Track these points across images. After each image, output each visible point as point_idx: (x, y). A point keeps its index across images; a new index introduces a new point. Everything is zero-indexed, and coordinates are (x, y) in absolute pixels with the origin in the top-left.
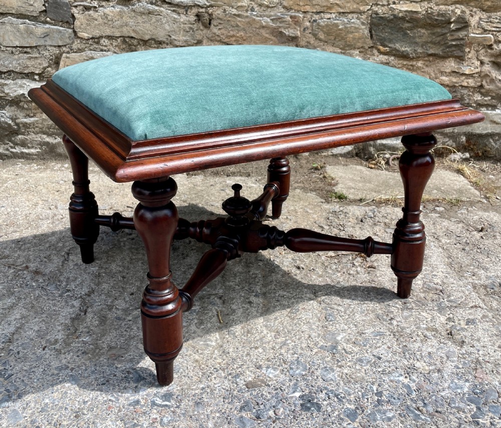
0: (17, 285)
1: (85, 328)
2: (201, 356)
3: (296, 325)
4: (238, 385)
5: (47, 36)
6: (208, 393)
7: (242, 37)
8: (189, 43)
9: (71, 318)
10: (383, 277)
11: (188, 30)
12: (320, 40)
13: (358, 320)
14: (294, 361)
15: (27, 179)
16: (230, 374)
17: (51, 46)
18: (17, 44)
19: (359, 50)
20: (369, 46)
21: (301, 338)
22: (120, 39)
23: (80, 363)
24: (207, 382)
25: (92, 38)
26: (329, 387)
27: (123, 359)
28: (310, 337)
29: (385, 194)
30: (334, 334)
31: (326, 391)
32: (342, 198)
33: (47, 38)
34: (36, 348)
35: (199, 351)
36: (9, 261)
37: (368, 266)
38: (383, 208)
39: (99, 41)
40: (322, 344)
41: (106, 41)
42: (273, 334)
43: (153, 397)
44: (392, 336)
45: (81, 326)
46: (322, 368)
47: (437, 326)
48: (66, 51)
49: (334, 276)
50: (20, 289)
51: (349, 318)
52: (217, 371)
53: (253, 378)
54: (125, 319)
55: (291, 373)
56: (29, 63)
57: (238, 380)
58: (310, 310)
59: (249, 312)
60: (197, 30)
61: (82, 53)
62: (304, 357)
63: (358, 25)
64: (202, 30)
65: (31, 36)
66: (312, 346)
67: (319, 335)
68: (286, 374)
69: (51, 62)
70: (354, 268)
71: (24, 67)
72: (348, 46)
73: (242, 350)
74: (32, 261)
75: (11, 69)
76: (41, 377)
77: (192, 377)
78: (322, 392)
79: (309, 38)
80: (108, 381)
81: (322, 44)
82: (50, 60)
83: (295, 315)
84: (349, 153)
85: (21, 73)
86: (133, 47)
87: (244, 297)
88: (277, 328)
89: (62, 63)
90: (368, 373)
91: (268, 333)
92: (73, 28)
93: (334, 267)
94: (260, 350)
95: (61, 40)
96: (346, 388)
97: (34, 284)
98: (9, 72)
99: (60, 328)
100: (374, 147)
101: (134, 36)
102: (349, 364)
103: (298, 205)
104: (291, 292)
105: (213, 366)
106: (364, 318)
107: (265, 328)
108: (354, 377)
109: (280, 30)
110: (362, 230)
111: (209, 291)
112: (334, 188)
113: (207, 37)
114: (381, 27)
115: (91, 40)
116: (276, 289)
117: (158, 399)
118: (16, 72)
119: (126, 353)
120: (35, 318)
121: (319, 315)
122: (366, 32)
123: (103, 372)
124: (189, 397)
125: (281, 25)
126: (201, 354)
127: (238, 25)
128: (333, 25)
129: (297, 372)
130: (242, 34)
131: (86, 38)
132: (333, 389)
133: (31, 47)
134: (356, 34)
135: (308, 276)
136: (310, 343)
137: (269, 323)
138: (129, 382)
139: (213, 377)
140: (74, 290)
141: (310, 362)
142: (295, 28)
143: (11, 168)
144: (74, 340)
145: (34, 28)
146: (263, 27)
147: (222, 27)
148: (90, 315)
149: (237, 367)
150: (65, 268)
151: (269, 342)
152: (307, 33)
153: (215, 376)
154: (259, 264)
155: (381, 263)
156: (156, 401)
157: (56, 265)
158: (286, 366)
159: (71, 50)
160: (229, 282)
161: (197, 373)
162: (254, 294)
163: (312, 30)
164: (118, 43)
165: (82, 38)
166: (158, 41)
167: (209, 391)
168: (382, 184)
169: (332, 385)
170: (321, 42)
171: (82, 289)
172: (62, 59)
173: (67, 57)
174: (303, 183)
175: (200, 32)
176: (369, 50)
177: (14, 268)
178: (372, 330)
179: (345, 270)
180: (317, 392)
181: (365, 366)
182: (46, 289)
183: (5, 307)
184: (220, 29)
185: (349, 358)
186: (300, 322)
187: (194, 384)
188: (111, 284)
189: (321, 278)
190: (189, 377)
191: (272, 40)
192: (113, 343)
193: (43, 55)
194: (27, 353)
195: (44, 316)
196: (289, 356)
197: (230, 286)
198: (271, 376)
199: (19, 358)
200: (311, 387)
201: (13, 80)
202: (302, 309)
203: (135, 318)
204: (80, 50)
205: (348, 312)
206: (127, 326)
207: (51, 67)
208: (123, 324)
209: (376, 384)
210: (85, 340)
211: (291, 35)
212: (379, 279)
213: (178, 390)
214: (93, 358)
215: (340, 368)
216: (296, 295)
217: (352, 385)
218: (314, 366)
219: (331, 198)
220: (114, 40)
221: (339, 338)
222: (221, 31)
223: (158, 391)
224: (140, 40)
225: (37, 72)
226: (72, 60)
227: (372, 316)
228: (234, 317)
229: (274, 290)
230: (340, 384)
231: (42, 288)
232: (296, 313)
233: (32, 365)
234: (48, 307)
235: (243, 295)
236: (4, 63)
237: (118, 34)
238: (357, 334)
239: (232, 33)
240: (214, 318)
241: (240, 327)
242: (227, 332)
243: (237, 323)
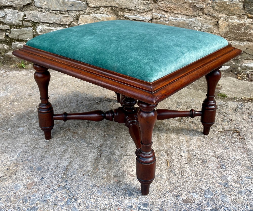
0: (66, 139)
1: (102, 164)
2: (160, 184)
3: (206, 170)
4: (179, 201)
5: (73, 5)
6: (165, 204)
7: (174, 8)
8: (146, 11)
9: (94, 159)
10: (249, 145)
11: (145, 4)
12: (216, 10)
13: (238, 169)
14: (206, 190)
15: (62, 79)
16: (175, 195)
17: (75, 10)
18: (58, 9)
19: (237, 16)
20: (242, 14)
21: (209, 177)
22: (110, 8)
23: (101, 183)
24: (164, 198)
25: (96, 7)
26: (225, 206)
27: (122, 183)
28: (213, 177)
29: (247, 95)
30: (226, 176)
31: (224, 208)
32: (224, 97)
33: (73, 7)
34: (80, 174)
35: (158, 181)
36: (60, 126)
37: (241, 138)
38: (246, 103)
39: (99, 9)
40: (220, 181)
41: (103, 9)
42: (194, 174)
43: (139, 205)
45: (99, 164)
46: (221, 195)
48: (82, 14)
49: (224, 143)
50: (68, 141)
51: (233, 167)
52: (168, 193)
53: (186, 197)
54: (120, 161)
55: (205, 197)
56: (64, 19)
57: (179, 198)
58: (212, 162)
59: (181, 162)
60: (150, 4)
61: (90, 15)
62: (212, 188)
63: (237, 2)
64: (153, 4)
65: (65, 5)
66: (215, 182)
67: (218, 176)
68: (203, 197)
69: (74, 19)
70: (233, 139)
71: (61, 21)
72: (231, 13)
73: (179, 182)
74: (71, 126)
75: (55, 22)
76: (84, 190)
77: (156, 195)
78: (222, 208)
79: (210, 9)
80: (116, 194)
81: (216, 12)
82: (74, 18)
83: (205, 164)
84: (227, 70)
85: (59, 24)
86: (116, 12)
87: (178, 152)
88: (196, 171)
89: (80, 20)
90: (245, 199)
91: (192, 173)
92: (86, 2)
93: (223, 138)
94: (189, 183)
95: (80, 8)
96: (234, 207)
97: (74, 139)
98: (54, 23)
99: (89, 164)
100: (241, 67)
101: (117, 7)
102: (235, 193)
103: (201, 100)
104: (202, 151)
105: (166, 190)
106: (241, 168)
107: (190, 170)
108: (238, 201)
109: (194, 4)
110: (236, 116)
111: (160, 148)
112: (220, 90)
113: (155, 7)
114: (250, 4)
115: (95, 8)
116: (194, 149)
117: (141, 206)
118: (57, 24)
119: (123, 180)
120: (77, 158)
121: (217, 165)
122: (242, 6)
123: (113, 189)
124: (156, 206)
125: (195, 2)
126: (159, 183)
127: (172, 2)
128: (223, 2)
129: (209, 196)
130: (174, 6)
131: (93, 7)
132: (227, 207)
133: (65, 11)
134: (236, 7)
135: (209, 142)
136: (214, 180)
137: (192, 168)
138: (126, 196)
139: (167, 196)
140: (93, 143)
141: (215, 191)
142: (203, 4)
143: (53, 72)
144: (97, 171)
145: (67, 2)
146: (185, 3)
147: (164, 2)
148: (103, 158)
149: (178, 191)
150: (87, 131)
151: (193, 179)
152: (209, 6)
153: (167, 195)
154: (184, 134)
155: (248, 137)
156: (140, 207)
157: (83, 129)
158: (203, 193)
159: (85, 13)
160: (169, 143)
161: (159, 193)
162: (183, 151)
163: (212, 5)
164: (109, 10)
165: (90, 7)
166: (129, 9)
167: (165, 203)
168: (246, 89)
169: (227, 205)
170: (216, 11)
171: (97, 143)
172: (80, 17)
173: (83, 17)
174: (203, 87)
175: (152, 5)
176: (242, 16)
177: (63, 130)
178: (245, 175)
179: (229, 140)
180: (219, 208)
181: (243, 195)
182: (80, 142)
183: (62, 151)
184: (162, 3)
185: (235, 191)
186: (208, 168)
187: (158, 199)
188: (111, 141)
189: (217, 144)
190: (155, 195)
191: (190, 10)
192: (116, 174)
193: (71, 15)
194: (76, 177)
195: (81, 157)
196: (204, 187)
197: (170, 146)
198: (195, 197)
199: (73, 179)
200: (216, 205)
201: (55, 28)
202: (209, 161)
203: (125, 161)
204: (89, 13)
205: (232, 164)
206: (121, 165)
207: (74, 21)
208: (119, 164)
209: (249, 206)
210: (102, 171)
211: (200, 7)
212: (247, 146)
213: (150, 202)
214: (107, 181)
215: (230, 195)
216: (204, 153)
217: (237, 205)
218: (217, 193)
219: (218, 96)
220: (107, 8)
221: (229, 179)
222: (163, 4)
223: (141, 201)
224: (120, 8)
225: (67, 24)
226: (85, 18)
227: (245, 167)
228: (174, 163)
229: (193, 149)
230: (231, 204)
231: (78, 141)
232: (205, 163)
233: (79, 183)
234: (82, 152)
235: (177, 151)
236: (51, 19)
237: (109, 5)
238: (238, 177)
239: (168, 5)
240: (164, 163)
241: (177, 169)
242: (171, 171)
243: (176, 167)
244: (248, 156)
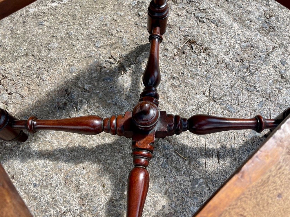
13: (244, 101)
42: (219, 145)
44: (267, 101)
47: (275, 76)
49: (199, 71)
58: (217, 111)
66: (245, 139)
70: (200, 57)
73: (219, 172)
88: (218, 140)
91: (216, 147)
94: (228, 164)
106: (245, 97)
116: (183, 107)
137: (210, 140)
155: (207, 42)
178: (256, 104)
179: (197, 62)
189: (195, 79)
202: (213, 113)
205: (234, 98)
212: (220, 57)
240: (180, 160)
241: (200, 155)
242: (197, 164)
243: (195, 153)
244: (233, 72)
